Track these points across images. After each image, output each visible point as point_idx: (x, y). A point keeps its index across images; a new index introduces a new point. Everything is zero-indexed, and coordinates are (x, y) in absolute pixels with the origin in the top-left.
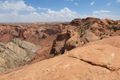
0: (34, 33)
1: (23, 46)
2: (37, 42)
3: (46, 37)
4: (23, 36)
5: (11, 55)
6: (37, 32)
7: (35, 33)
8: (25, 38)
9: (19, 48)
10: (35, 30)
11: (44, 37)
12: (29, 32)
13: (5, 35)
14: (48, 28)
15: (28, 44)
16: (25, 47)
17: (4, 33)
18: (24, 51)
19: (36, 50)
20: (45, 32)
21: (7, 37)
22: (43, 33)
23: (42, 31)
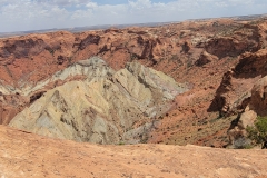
0: (177, 50)
1: (148, 80)
2: (181, 74)
3: (208, 61)
4: (151, 56)
5: (121, 97)
6: (186, 48)
7: (180, 48)
8: (155, 62)
9: (137, 82)
10: (181, 42)
11: (202, 62)
12: (165, 46)
13: (118, 52)
14: (219, 36)
15: (158, 77)
16: (151, 82)
17: (117, 49)
18: (147, 91)
19: (175, 93)
20: (206, 48)
21: (121, 56)
22: (200, 50)
23: (199, 45)
